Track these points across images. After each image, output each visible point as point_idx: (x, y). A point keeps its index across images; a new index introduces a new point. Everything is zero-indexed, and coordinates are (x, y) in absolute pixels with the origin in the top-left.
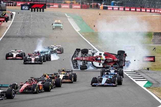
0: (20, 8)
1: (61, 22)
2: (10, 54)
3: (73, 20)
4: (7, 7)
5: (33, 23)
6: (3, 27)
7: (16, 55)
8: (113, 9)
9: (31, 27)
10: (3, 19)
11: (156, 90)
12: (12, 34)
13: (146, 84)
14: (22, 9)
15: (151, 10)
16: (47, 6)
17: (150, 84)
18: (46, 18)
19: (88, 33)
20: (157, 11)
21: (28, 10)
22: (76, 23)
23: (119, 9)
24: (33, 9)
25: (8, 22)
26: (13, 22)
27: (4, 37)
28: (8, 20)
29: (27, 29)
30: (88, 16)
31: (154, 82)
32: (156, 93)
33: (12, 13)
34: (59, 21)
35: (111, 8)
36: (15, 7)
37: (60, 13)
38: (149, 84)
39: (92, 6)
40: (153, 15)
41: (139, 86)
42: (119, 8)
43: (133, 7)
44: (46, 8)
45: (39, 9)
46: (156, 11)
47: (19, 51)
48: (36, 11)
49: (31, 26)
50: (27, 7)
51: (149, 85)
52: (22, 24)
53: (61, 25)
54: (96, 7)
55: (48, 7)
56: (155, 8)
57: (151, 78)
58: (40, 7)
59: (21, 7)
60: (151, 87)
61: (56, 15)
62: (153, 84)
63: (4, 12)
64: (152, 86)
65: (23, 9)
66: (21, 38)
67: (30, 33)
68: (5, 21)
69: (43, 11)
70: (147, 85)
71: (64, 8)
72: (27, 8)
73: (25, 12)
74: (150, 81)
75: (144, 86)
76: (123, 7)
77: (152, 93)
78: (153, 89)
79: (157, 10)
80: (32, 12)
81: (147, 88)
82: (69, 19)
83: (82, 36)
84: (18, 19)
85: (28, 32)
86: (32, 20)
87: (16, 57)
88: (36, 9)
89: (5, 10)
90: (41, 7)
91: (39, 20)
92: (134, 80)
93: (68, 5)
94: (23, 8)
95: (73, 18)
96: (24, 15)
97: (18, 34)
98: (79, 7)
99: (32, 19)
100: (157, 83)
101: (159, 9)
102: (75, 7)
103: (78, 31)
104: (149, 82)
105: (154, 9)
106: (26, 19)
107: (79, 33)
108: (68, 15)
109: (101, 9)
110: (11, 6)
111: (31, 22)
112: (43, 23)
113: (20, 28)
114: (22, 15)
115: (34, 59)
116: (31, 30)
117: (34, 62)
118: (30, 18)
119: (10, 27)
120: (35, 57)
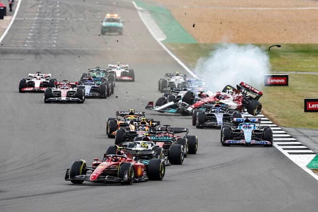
1: (119, 18)
3: (149, 15)
7: (41, 84)
9: (57, 31)
13: (313, 160)
18: (90, 11)
19: (183, 45)
22: (156, 22)
25: (5, 18)
26: (15, 21)
28: (6, 15)
29: (48, 34)
30: (185, 7)
34: (116, 16)
37: (122, 1)
49: (57, 27)
52: (36, 23)
53: (121, 25)
61: (112, 5)
66: (33, 56)
67: (53, 44)
70: (314, 165)
75: (308, 166)
82: (140, 13)
83: (169, 52)
84: (26, 12)
85: (50, 42)
86: (58, 15)
87: (40, 87)
91: (74, 15)
92: (285, 152)
95: (151, 12)
96: (40, 4)
97: (28, 47)
99: (59, 12)
103: (162, 42)
106: (46, 12)
107: (163, 45)
108: (138, 6)
111: (57, 20)
112: (82, 21)
113: (32, 32)
114: (38, 4)
115: (66, 93)
116: (56, 38)
117: (66, 99)
118: (53, 10)
119: (9, 31)
120: (68, 89)
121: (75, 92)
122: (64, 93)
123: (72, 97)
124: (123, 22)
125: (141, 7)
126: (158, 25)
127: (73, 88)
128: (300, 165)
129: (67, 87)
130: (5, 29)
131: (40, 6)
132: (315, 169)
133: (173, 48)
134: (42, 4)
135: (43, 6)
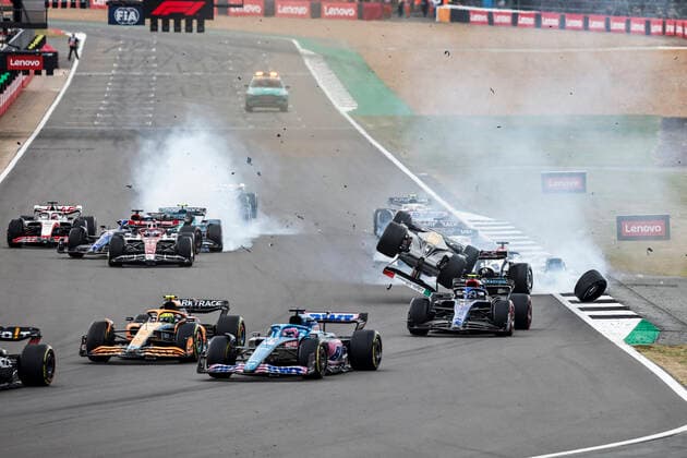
0: (105, 14)
1: (279, 78)
2: (27, 222)
4: (52, 13)
5: (158, 77)
6: (35, 94)
7: (55, 229)
8: (491, 22)
9: (153, 96)
10: (37, 63)
11: (678, 355)
12: (71, 125)
13: (636, 329)
14: (112, 21)
15: (648, 25)
16: (215, 9)
17: (651, 333)
18: (215, 58)
19: (389, 118)
20: (675, 29)
21: (137, 24)
22: (339, 78)
23: (515, 22)
24: (160, 22)
25: (57, 73)
26: (74, 77)
27: (39, 137)
28: (57, 67)
29: (138, 102)
30: (390, 49)
31: (669, 324)
32: (676, 369)
33: (73, 40)
34: (273, 75)
35: (485, 18)
36: (83, 10)
37: (274, 38)
38: (646, 333)
39: (404, 10)
40: (657, 45)
41: (607, 339)
42: (515, 17)
43: (576, 12)
44: (212, 18)
45: (183, 23)
46: (670, 28)
47: (67, 208)
48: (172, 29)
49: (154, 89)
50: (132, 14)
51: (646, 337)
52: (113, 81)
53: (283, 92)
54: (422, 13)
55: (220, 13)
56: (667, 18)
57: (655, 306)
58: (187, 14)
59: (106, 12)
60: (655, 345)
61: (255, 47)
62: (662, 330)
63: (37, 32)
64: (659, 341)
65: (118, 19)
66: (111, 142)
67: (148, 119)
68: (44, 72)
69: (201, 29)
70: (638, 337)
71: (290, 16)
72: (133, 16)
73: (125, 32)
74: (651, 318)
75: (627, 341)
76: (533, 12)
77: (662, 368)
78: (664, 352)
79: (675, 24)
80: (154, 34)
81: (640, 348)
82: (307, 62)
84: (95, 61)
85: (142, 116)
86: (155, 65)
87: (53, 235)
88: (172, 22)
89: (44, 26)
90: (191, 13)
91: (183, 67)
92: (585, 316)
93: (303, 5)
94: (119, 14)
95: (326, 58)
96: (119, 45)
97: (98, 125)
98: (351, 11)
99: (156, 61)
100: (679, 327)
101: (681, 21)
102: (332, 11)
103: (349, 113)
104: (646, 324)
105: (661, 20)
106: (131, 61)
107: (352, 122)
108: (303, 47)
109: (440, 22)
110: (68, 9)
111: (153, 75)
112: (199, 77)
113: (106, 99)
114: (115, 47)
115: (154, 245)
116: (151, 109)
117: (156, 257)
118: (145, 57)
119: (64, 96)
120: (157, 236)
121: (173, 242)
122: (150, 244)
123: (168, 253)
124: (287, 87)
125: (308, 48)
126: (342, 82)
127: (169, 234)
128: (611, 338)
129: (157, 232)
130: (59, 93)
131: (120, 49)
132: (640, 346)
133: (370, 126)
134: (125, 46)
135: (127, 50)
